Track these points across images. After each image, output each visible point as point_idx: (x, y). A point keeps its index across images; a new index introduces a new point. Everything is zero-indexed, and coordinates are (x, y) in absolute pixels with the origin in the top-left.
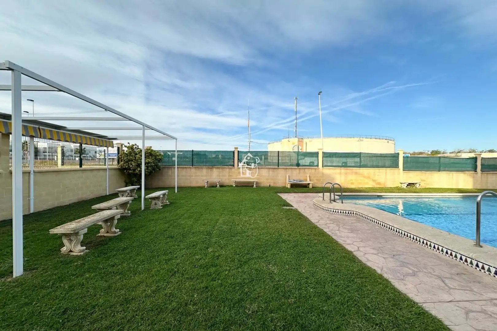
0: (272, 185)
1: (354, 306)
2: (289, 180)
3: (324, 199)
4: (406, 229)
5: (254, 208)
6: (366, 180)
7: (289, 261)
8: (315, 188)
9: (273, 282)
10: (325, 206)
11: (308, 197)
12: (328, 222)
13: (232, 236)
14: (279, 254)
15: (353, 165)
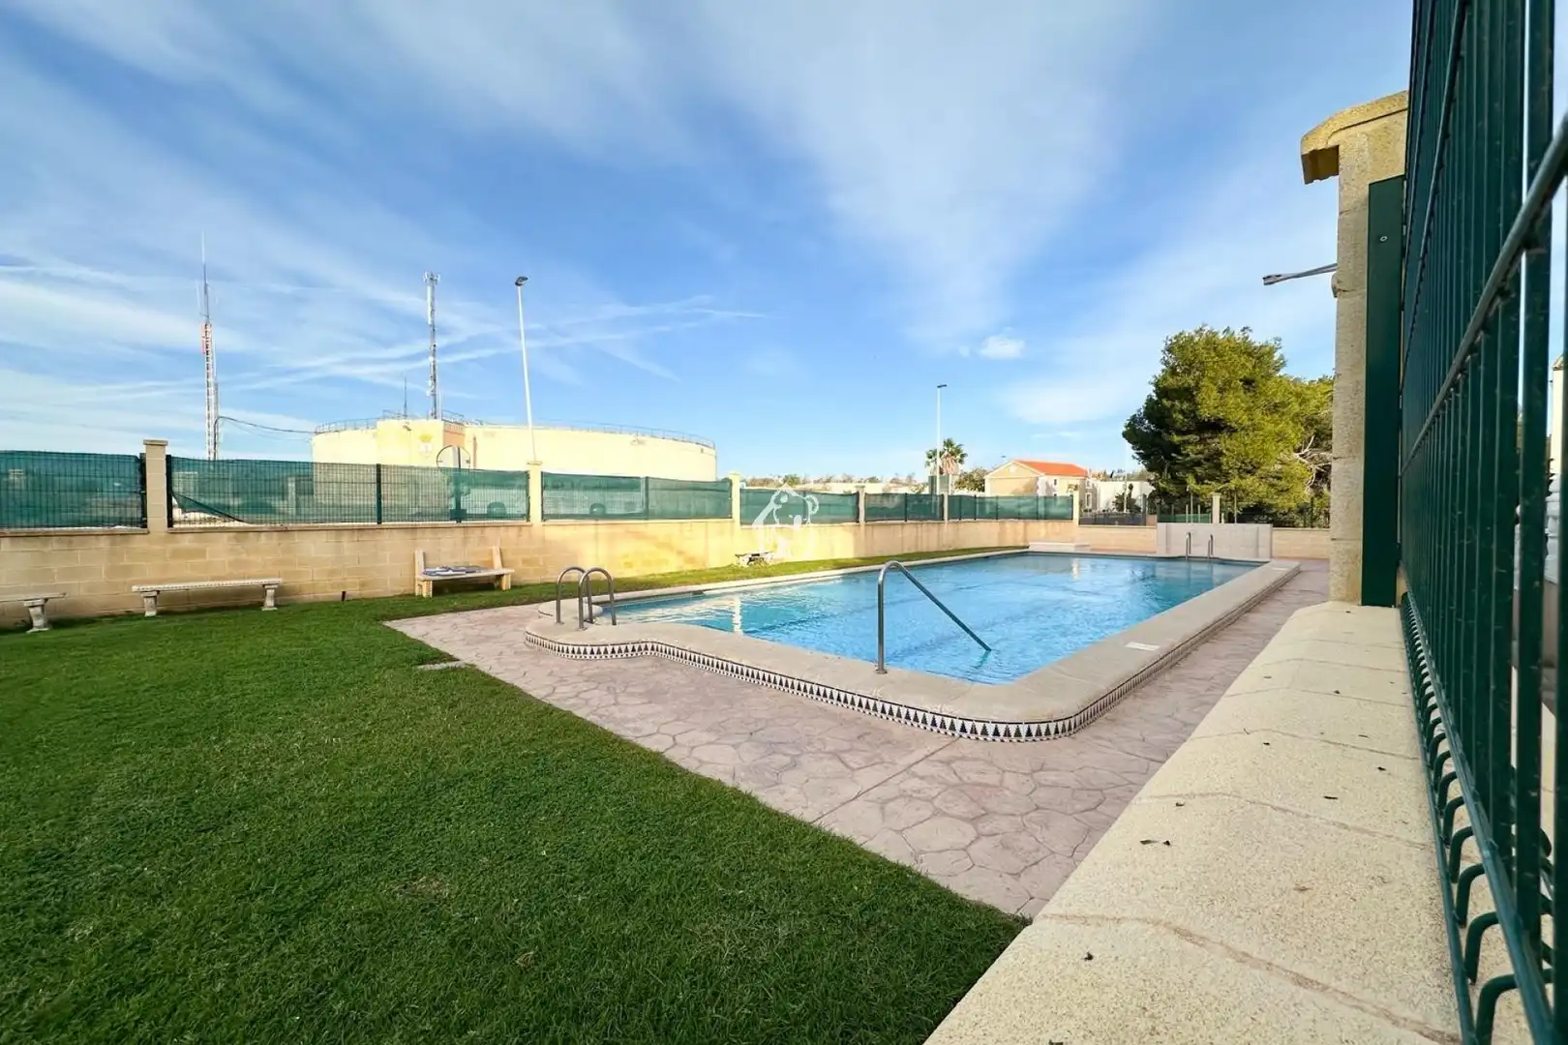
0: (353, 592)
1: (695, 890)
2: (425, 567)
3: (562, 619)
4: (765, 664)
5: (288, 693)
6: (664, 554)
7: (487, 842)
8: (521, 587)
9: (443, 930)
10: (567, 639)
11: (506, 618)
12: (583, 686)
13: (206, 831)
14: (443, 829)
15: (622, 511)
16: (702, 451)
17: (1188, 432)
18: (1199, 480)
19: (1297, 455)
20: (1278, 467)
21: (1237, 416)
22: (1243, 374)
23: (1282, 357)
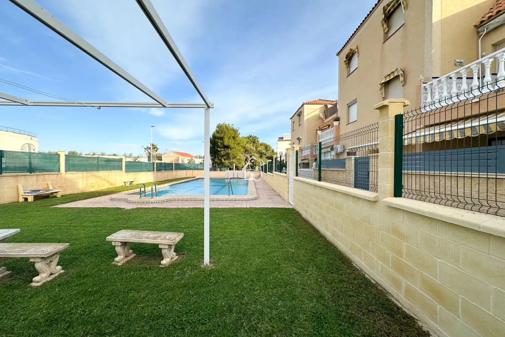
6: (104, 183)
16: (31, 139)
17: (222, 148)
18: (225, 160)
19: (242, 155)
20: (239, 157)
21: (232, 145)
22: (233, 135)
23: (239, 133)
